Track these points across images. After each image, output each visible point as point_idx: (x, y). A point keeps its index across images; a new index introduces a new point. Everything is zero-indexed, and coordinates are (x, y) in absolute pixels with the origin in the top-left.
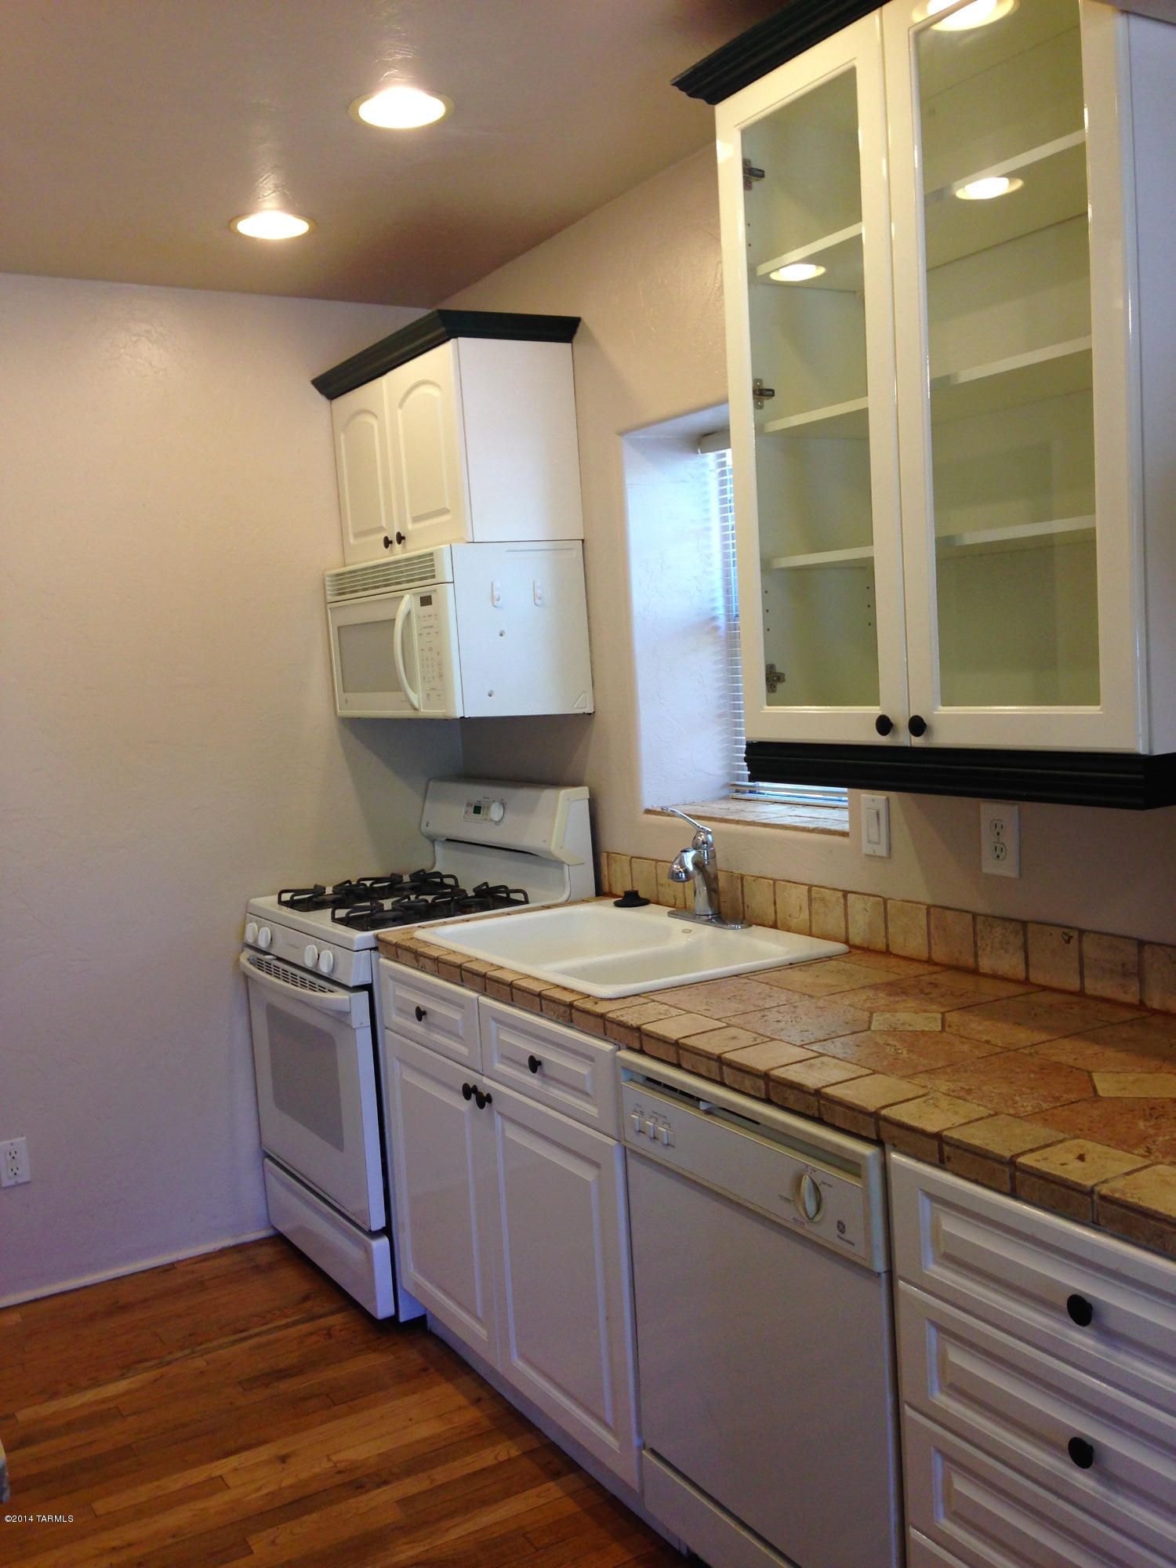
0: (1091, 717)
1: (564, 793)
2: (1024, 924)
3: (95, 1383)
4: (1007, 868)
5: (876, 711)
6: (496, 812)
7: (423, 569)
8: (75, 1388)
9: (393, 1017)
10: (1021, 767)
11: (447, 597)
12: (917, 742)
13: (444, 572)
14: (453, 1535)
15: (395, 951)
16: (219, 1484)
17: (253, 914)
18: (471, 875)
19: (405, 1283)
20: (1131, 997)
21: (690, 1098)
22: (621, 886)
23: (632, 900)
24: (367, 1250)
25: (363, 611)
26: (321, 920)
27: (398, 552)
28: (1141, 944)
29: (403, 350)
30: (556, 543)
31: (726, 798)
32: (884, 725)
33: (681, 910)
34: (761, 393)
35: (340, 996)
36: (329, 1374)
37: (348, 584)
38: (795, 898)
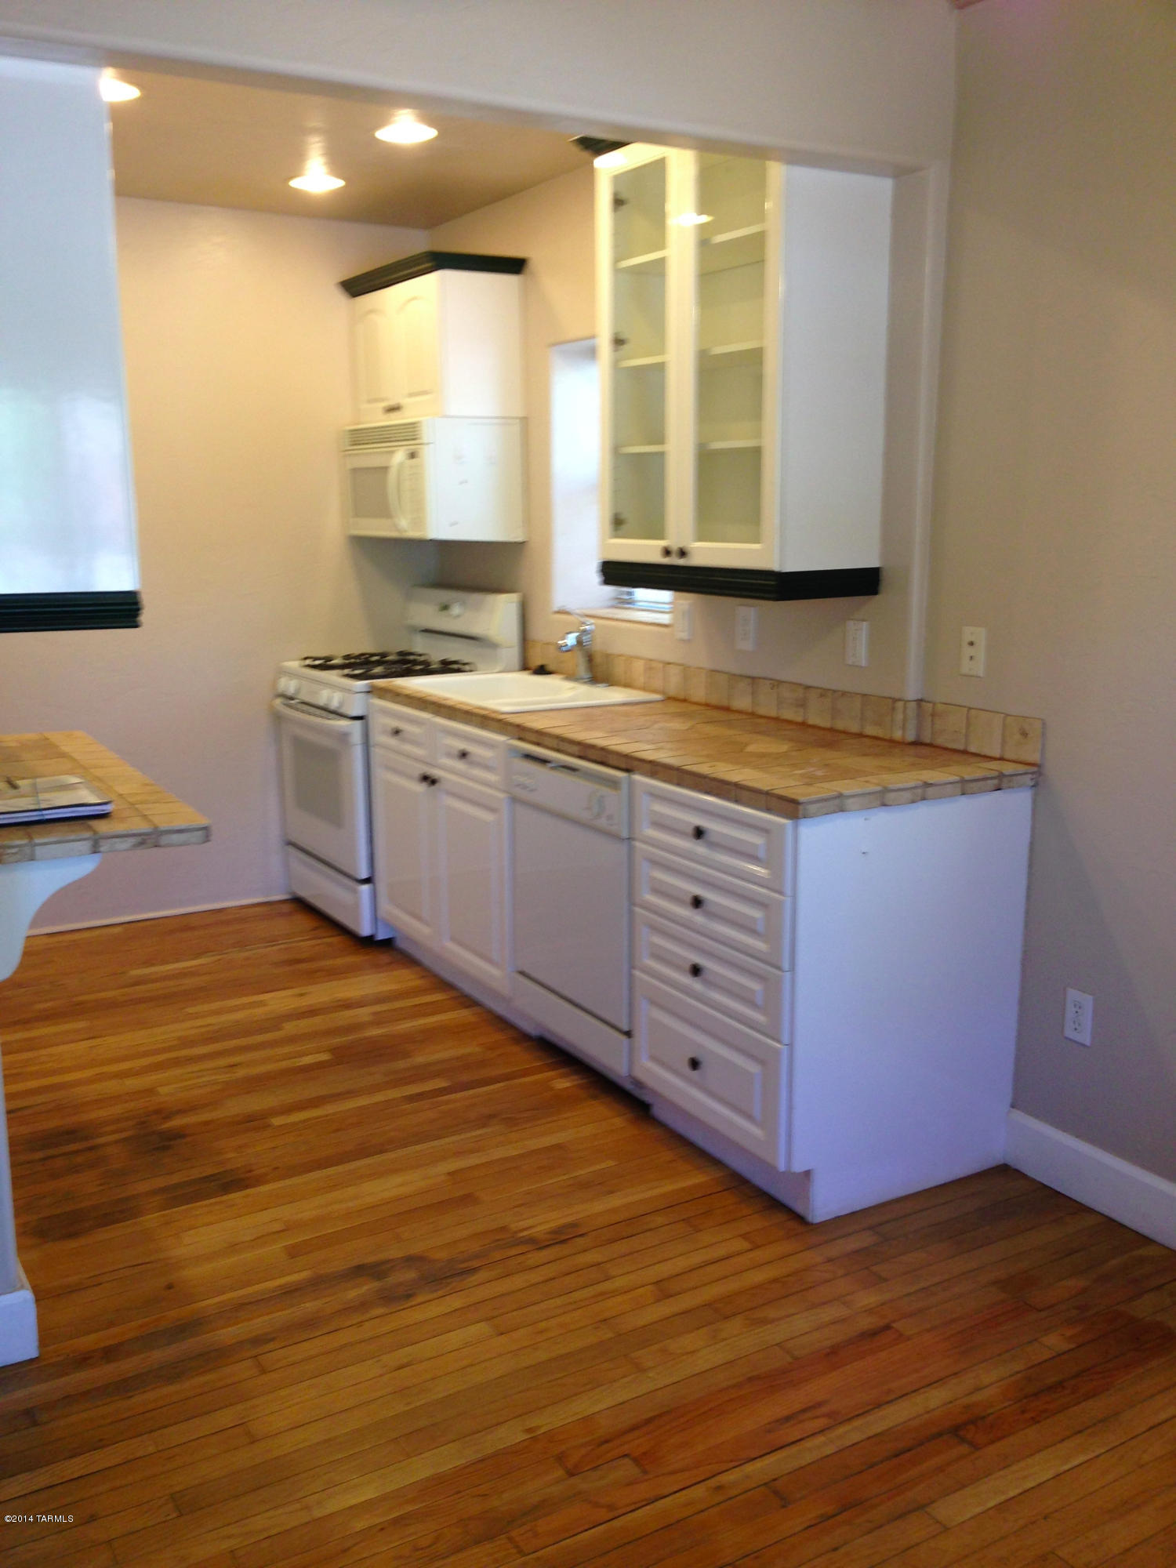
0: (756, 550)
1: (503, 597)
2: (753, 678)
3: (177, 961)
4: (747, 645)
5: (663, 543)
6: (456, 610)
7: (409, 434)
8: (164, 962)
9: (380, 738)
10: (741, 578)
11: (428, 454)
12: (681, 562)
13: (426, 434)
14: (403, 1026)
15: (382, 693)
16: (262, 1004)
17: (284, 672)
18: (437, 651)
19: (381, 913)
20: (800, 719)
21: (544, 761)
22: (537, 662)
23: (542, 671)
24: (355, 891)
25: (369, 457)
26: (332, 676)
27: (395, 419)
28: (808, 687)
29: (401, 274)
30: (505, 420)
31: (613, 607)
32: (667, 552)
33: (571, 677)
34: (618, 342)
35: (343, 723)
36: (329, 963)
37: (360, 438)
38: (639, 667)
